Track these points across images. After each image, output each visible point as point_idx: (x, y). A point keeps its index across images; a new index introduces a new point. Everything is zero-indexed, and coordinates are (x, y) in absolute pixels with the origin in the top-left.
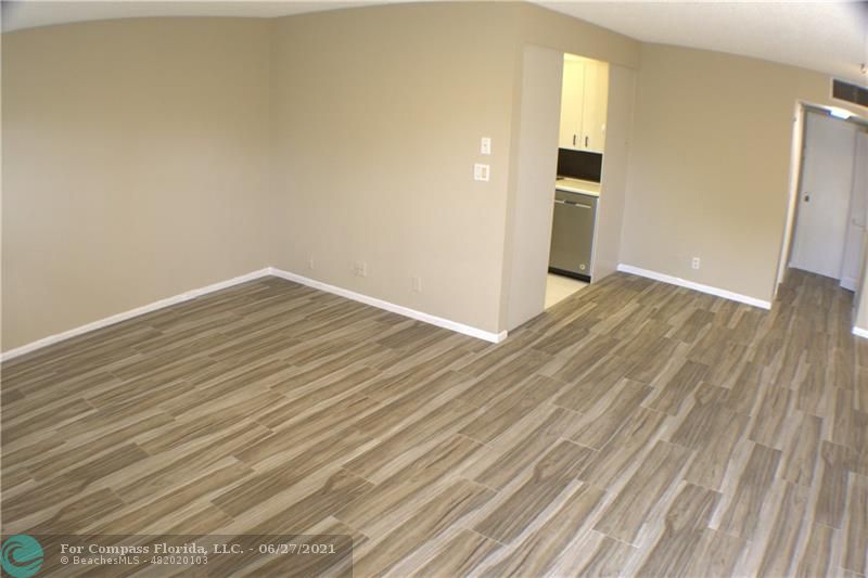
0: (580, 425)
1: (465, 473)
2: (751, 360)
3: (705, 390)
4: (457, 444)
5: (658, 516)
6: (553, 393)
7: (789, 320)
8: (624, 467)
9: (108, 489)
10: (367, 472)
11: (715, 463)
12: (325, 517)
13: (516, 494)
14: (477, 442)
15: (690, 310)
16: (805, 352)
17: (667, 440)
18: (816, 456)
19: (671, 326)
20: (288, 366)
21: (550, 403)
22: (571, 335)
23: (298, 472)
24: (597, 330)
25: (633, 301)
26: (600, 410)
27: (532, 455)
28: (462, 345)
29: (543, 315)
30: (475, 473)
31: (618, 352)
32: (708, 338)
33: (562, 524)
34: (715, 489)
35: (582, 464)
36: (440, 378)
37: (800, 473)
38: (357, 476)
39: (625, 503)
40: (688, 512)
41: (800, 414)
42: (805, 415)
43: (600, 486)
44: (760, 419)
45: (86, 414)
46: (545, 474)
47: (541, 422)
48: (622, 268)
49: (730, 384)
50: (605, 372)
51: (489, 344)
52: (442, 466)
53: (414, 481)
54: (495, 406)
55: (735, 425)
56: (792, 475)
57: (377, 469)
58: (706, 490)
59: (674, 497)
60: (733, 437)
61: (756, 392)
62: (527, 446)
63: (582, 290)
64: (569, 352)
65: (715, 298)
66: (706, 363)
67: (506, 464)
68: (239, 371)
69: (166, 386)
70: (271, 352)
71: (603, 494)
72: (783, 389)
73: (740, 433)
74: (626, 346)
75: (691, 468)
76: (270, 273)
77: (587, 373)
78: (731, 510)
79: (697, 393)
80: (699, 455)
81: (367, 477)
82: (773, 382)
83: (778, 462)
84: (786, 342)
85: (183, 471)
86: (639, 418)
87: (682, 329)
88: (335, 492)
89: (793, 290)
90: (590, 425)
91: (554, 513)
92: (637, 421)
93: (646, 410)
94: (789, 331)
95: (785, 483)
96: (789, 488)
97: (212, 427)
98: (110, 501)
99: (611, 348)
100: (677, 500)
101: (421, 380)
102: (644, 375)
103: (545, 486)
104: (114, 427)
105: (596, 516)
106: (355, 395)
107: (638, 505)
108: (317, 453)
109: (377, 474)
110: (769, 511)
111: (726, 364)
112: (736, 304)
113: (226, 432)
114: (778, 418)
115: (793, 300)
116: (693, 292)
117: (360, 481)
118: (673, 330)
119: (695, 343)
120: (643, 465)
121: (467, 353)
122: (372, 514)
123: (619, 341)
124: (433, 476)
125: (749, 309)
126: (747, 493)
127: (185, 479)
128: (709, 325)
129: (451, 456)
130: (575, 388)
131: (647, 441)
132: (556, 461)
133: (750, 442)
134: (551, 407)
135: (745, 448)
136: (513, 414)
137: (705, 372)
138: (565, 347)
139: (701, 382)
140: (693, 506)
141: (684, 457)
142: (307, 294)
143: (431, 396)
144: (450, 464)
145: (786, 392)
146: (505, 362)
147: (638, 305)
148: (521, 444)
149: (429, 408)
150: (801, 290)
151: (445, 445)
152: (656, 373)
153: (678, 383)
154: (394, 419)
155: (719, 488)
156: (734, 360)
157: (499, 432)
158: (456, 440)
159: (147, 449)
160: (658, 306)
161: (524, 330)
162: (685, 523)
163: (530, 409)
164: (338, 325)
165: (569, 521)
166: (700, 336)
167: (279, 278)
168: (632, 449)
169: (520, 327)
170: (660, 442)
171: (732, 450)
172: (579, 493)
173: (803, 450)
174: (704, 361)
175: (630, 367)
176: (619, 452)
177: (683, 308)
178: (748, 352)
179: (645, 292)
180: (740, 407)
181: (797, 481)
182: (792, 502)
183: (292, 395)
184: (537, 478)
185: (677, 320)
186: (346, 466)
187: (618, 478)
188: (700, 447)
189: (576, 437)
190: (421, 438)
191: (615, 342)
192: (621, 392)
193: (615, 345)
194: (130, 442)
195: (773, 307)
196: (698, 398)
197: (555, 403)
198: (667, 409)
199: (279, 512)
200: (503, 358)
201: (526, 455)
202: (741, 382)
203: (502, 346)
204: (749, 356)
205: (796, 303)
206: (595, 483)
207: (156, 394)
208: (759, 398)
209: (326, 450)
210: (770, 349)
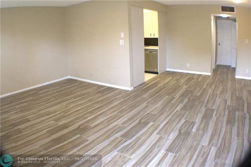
0: (153, 108)
1: (119, 122)
2: (205, 88)
3: (191, 96)
4: (117, 115)
5: (176, 129)
6: (146, 101)
7: (216, 77)
8: (166, 118)
9: (19, 129)
10: (90, 123)
11: (194, 114)
12: (77, 135)
13: (133, 127)
14: (123, 114)
15: (187, 78)
16: (221, 84)
17: (179, 110)
18: (226, 109)
19: (181, 82)
20: (71, 99)
21: (145, 104)
22: (152, 87)
23: (71, 124)
24: (159, 85)
25: (171, 77)
26: (159, 104)
27: (138, 117)
28: (120, 91)
29: (144, 83)
30: (121, 122)
31: (166, 90)
32: (192, 84)
33: (147, 134)
34: (194, 121)
35: (154, 118)
36: (113, 100)
37: (221, 114)
38: (87, 125)
39: (166, 127)
40: (186, 128)
41: (220, 99)
42: (222, 99)
43: (159, 123)
44: (208, 102)
45: (16, 111)
46: (142, 121)
47: (142, 108)
48: (168, 70)
49: (199, 94)
50: (161, 95)
51: (128, 91)
52: (112, 121)
53: (103, 125)
54: (129, 106)
55: (200, 104)
56: (218, 115)
57: (93, 123)
58: (192, 121)
59: (181, 124)
60: (200, 107)
61: (207, 95)
62: (137, 115)
63: (156, 76)
64: (151, 91)
65: (195, 74)
66: (192, 90)
67: (131, 119)
68: (58, 101)
69: (38, 105)
70: (67, 96)
71: (160, 125)
72: (215, 94)
73: (202, 106)
74: (168, 88)
75: (187, 116)
76: (69, 78)
77: (156, 95)
78: (199, 126)
79: (189, 97)
80: (189, 113)
81: (90, 125)
82: (212, 92)
83: (214, 112)
84: (215, 82)
85: (40, 124)
86: (171, 105)
87: (185, 82)
88: (80, 129)
89: (218, 70)
90: (156, 108)
91: (144, 131)
92: (171, 106)
93: (173, 103)
94: (216, 80)
95: (216, 117)
96: (217, 118)
97: (49, 114)
98: (20, 131)
99: (164, 89)
100: (182, 125)
101: (108, 100)
102: (173, 95)
103: (142, 124)
104: (23, 114)
105: (157, 131)
106: (89, 105)
107: (170, 127)
108: (76, 120)
109: (93, 124)
110: (211, 125)
111: (197, 90)
112: (201, 75)
113: (52, 115)
114: (213, 101)
115: (217, 72)
116: (188, 74)
117: (88, 126)
118: (182, 83)
119: (189, 85)
120: (172, 117)
121: (122, 93)
122: (90, 134)
123: (166, 87)
124: (110, 123)
125: (204, 76)
126: (204, 121)
127: (40, 126)
128: (193, 81)
129: (114, 119)
130: (152, 99)
131: (173, 111)
132: (146, 118)
133: (205, 108)
134: (145, 105)
135: (204, 109)
136: (134, 107)
137: (191, 92)
138: (150, 90)
139: (190, 95)
140: (187, 126)
141: (185, 114)
142: (78, 82)
143: (110, 104)
144: (114, 120)
145: (216, 94)
146: (132, 95)
147: (172, 78)
148: (136, 114)
149: (109, 107)
150: (220, 70)
151: (113, 116)
152: (176, 94)
153: (183, 96)
154: (99, 110)
155: (195, 120)
156: (200, 88)
157: (130, 112)
158: (117, 114)
159: (31, 119)
160: (178, 78)
161: (139, 87)
162: (184, 131)
163: (139, 105)
164: (86, 89)
165: (149, 133)
166: (190, 84)
167: (71, 79)
168: (169, 113)
169: (137, 86)
170: (177, 111)
171: (199, 110)
172: (152, 125)
173: (221, 108)
174: (191, 89)
175: (169, 93)
176: (165, 114)
177: (185, 77)
178: (204, 86)
179: (174, 75)
180: (202, 99)
181: (220, 116)
182: (219, 122)
183: (72, 106)
184: (140, 122)
185: (183, 81)
186: (84, 122)
187: (164, 121)
188: (189, 111)
189: (152, 112)
190: (106, 115)
191: (165, 87)
192: (166, 99)
193: (165, 88)
194: (26, 118)
195: (211, 74)
196: (189, 99)
197: (146, 103)
198: (179, 102)
199: (64, 134)
200: (132, 94)
201: (137, 117)
202: (202, 94)
203: (132, 91)
204: (204, 87)
205: (218, 73)
206: (157, 122)
207: (35, 107)
208: (208, 97)
209: (79, 119)
210: (210, 85)
